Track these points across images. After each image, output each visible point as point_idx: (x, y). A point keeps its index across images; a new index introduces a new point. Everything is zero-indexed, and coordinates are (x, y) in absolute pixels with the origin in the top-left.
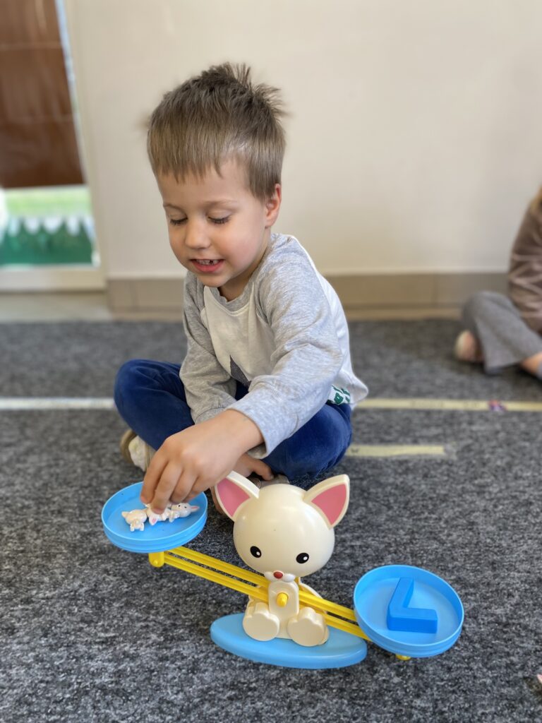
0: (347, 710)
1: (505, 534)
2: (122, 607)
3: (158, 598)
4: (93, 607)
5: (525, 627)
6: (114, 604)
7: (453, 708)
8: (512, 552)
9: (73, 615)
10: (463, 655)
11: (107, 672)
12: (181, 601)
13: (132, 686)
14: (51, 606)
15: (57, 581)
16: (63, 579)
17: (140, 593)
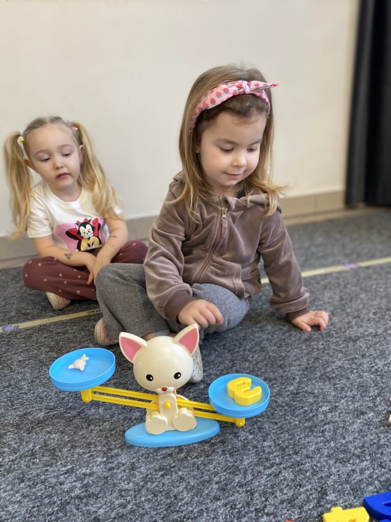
0: (230, 459)
2: (70, 450)
3: (92, 438)
4: (49, 456)
5: (306, 392)
7: (284, 441)
8: (288, 357)
9: (37, 464)
11: (76, 488)
12: (108, 435)
13: (97, 490)
14: (17, 464)
15: (15, 448)
16: (19, 446)
17: (78, 438)
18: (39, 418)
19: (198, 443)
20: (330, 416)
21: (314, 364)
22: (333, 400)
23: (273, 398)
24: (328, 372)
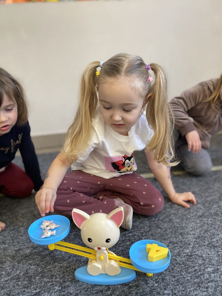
1: (183, 222)
2: (40, 278)
3: (55, 272)
4: (27, 281)
5: (197, 255)
6: (36, 278)
7: (179, 291)
8: (187, 228)
9: (19, 286)
10: (178, 270)
12: (65, 271)
14: (8, 284)
15: (9, 273)
16: (11, 271)
17: (47, 271)
18: (27, 253)
19: (120, 285)
20: (213, 276)
21: (204, 234)
22: (216, 264)
23: (174, 257)
24: (214, 242)
